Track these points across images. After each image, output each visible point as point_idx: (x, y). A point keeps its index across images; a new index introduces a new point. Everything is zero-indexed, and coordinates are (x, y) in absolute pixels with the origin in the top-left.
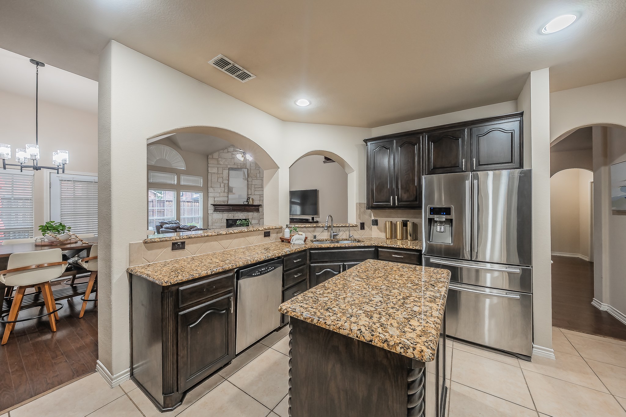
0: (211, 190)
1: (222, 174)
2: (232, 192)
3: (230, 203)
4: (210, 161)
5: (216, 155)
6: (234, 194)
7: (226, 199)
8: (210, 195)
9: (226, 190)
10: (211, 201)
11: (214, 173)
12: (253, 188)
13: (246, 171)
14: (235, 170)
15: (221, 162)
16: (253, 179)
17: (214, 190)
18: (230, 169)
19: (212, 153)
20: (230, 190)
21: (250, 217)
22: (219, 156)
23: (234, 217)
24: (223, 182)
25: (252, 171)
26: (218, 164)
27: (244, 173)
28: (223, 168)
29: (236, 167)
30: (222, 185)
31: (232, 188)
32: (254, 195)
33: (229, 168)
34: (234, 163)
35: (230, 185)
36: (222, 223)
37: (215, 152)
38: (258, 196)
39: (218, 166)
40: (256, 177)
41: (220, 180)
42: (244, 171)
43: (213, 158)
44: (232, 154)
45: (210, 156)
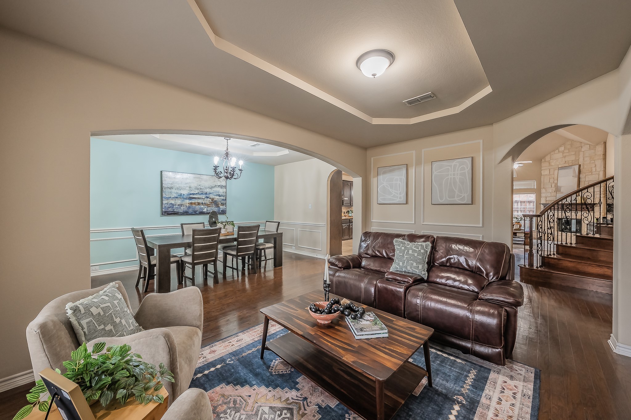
0: (543, 191)
2: (560, 191)
4: (543, 165)
5: (547, 158)
6: (562, 193)
8: (543, 195)
10: (543, 201)
11: (546, 175)
13: (577, 168)
14: (564, 169)
16: (587, 175)
17: (546, 190)
19: (544, 157)
20: (558, 189)
22: (551, 158)
24: (554, 182)
25: (586, 167)
26: (550, 165)
27: (574, 170)
28: (554, 168)
29: (567, 165)
30: (553, 185)
31: (561, 187)
33: (559, 168)
34: (565, 162)
35: (559, 185)
37: (547, 155)
39: (550, 167)
40: (591, 172)
41: (552, 181)
42: (574, 168)
43: (545, 161)
44: (563, 152)
45: (543, 160)
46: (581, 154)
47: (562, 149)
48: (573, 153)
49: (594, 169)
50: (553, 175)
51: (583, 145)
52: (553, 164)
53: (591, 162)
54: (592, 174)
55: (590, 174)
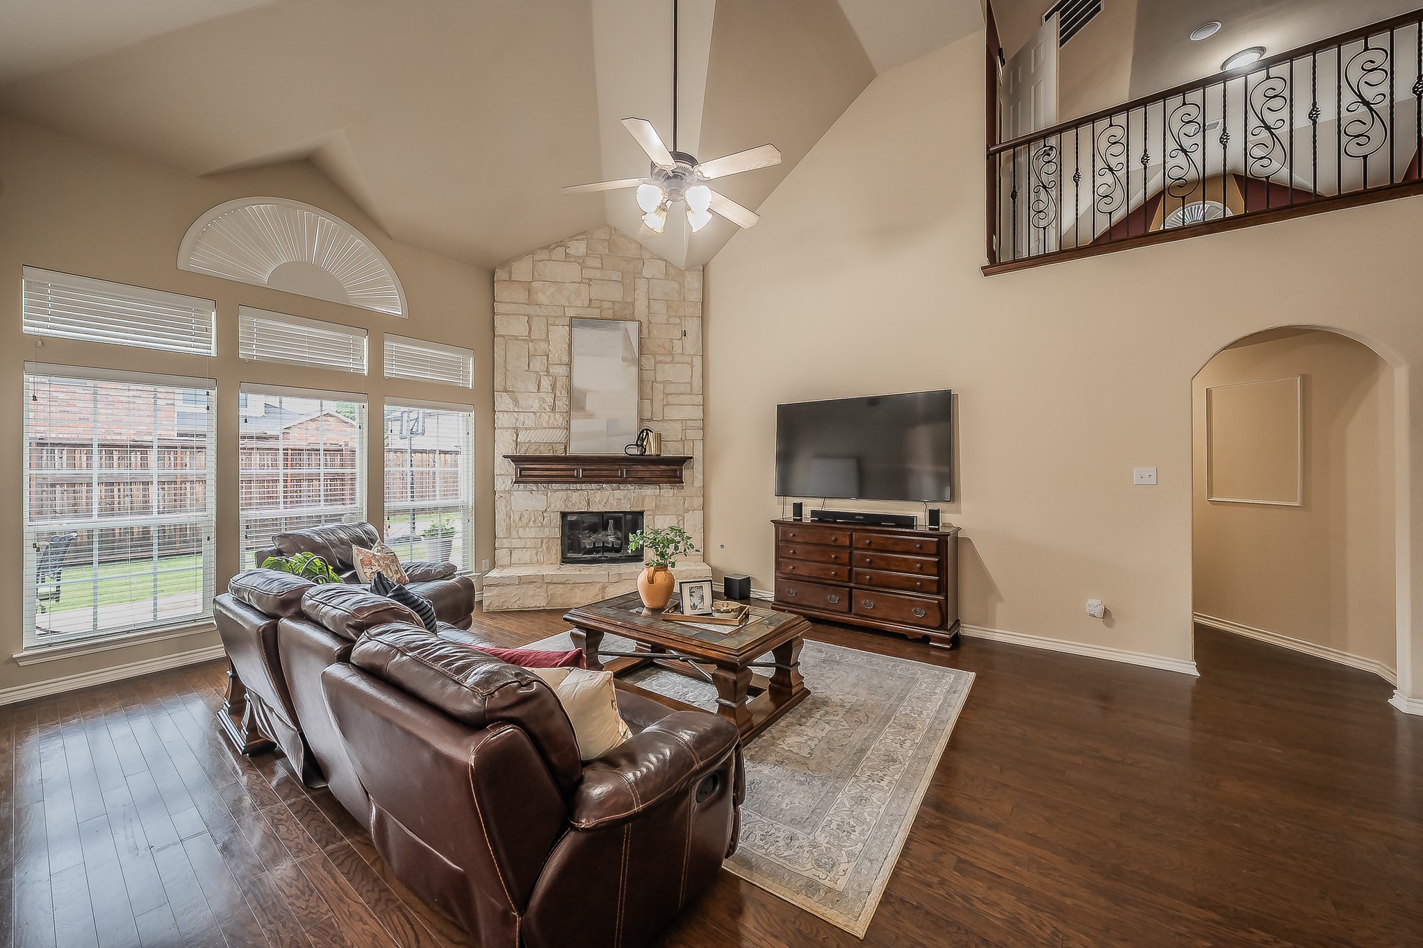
0: (503, 402)
1: (547, 340)
2: (582, 409)
3: (575, 449)
4: (502, 292)
5: (521, 270)
6: (591, 416)
7: (559, 436)
8: (502, 420)
9: (562, 404)
10: (504, 445)
11: (516, 338)
12: (658, 396)
13: (632, 327)
14: (594, 327)
15: (540, 294)
16: (660, 362)
17: (516, 401)
18: (574, 322)
19: (506, 263)
20: (575, 402)
21: (648, 506)
22: (536, 274)
23: (588, 504)
24: (548, 371)
25: (655, 332)
26: (531, 302)
27: (627, 337)
28: (547, 317)
29: (595, 313)
30: (546, 383)
31: (584, 393)
32: (663, 420)
33: (571, 318)
34: (590, 300)
35: (577, 382)
36: (546, 526)
37: (518, 257)
38: (678, 426)
39: (531, 310)
40: (671, 353)
41: (538, 364)
42: (626, 330)
43: (510, 280)
44: (583, 266)
45: (500, 274)
46: (641, 285)
47: (578, 248)
48: (615, 276)
49: (677, 344)
50: (543, 345)
51: (646, 255)
52: (542, 298)
53: (672, 320)
54: (672, 362)
55: (669, 359)
